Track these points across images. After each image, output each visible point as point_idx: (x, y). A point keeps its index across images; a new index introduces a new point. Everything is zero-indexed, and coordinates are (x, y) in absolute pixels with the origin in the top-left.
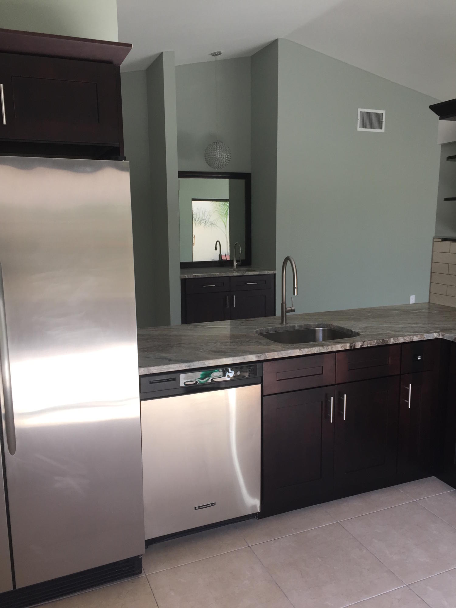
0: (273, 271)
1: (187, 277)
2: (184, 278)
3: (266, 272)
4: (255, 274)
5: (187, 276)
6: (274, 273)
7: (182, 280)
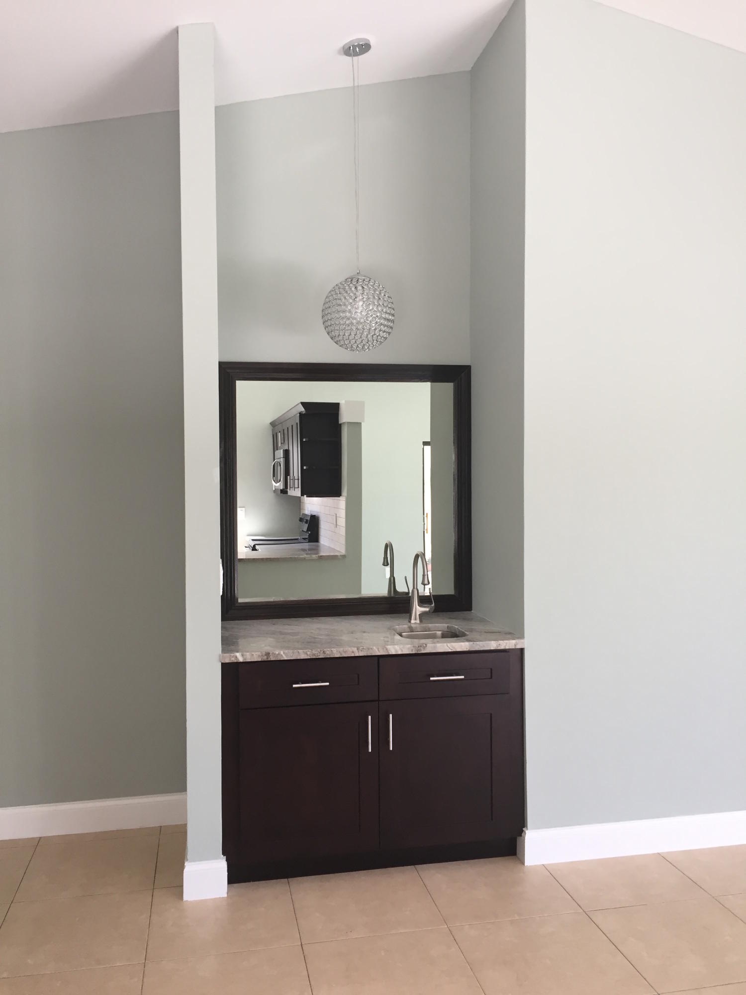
0: (514, 642)
1: (241, 659)
2: (233, 660)
3: (493, 645)
4: (459, 650)
5: (242, 655)
6: (519, 647)
7: (225, 666)
